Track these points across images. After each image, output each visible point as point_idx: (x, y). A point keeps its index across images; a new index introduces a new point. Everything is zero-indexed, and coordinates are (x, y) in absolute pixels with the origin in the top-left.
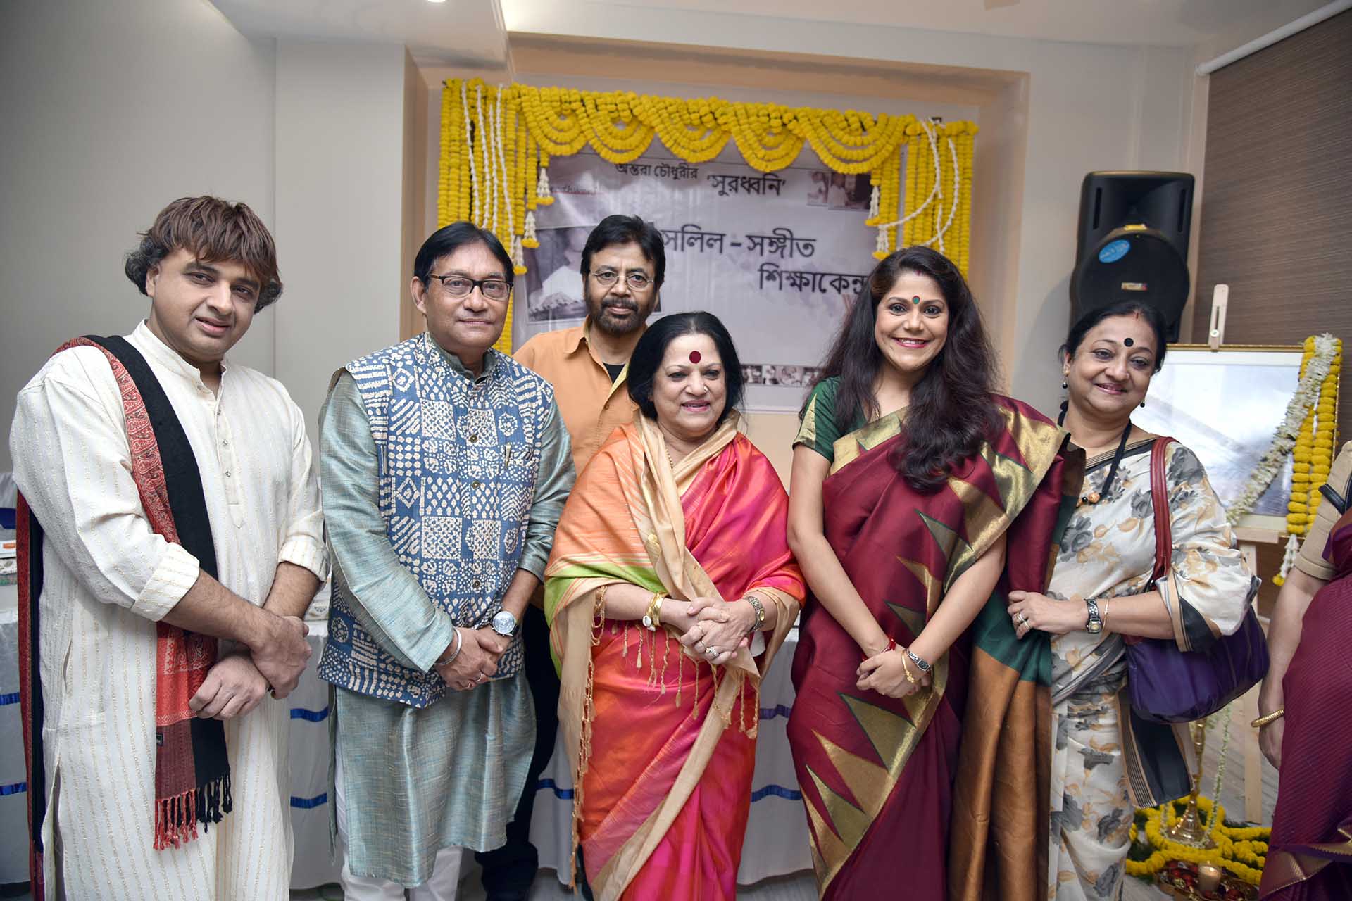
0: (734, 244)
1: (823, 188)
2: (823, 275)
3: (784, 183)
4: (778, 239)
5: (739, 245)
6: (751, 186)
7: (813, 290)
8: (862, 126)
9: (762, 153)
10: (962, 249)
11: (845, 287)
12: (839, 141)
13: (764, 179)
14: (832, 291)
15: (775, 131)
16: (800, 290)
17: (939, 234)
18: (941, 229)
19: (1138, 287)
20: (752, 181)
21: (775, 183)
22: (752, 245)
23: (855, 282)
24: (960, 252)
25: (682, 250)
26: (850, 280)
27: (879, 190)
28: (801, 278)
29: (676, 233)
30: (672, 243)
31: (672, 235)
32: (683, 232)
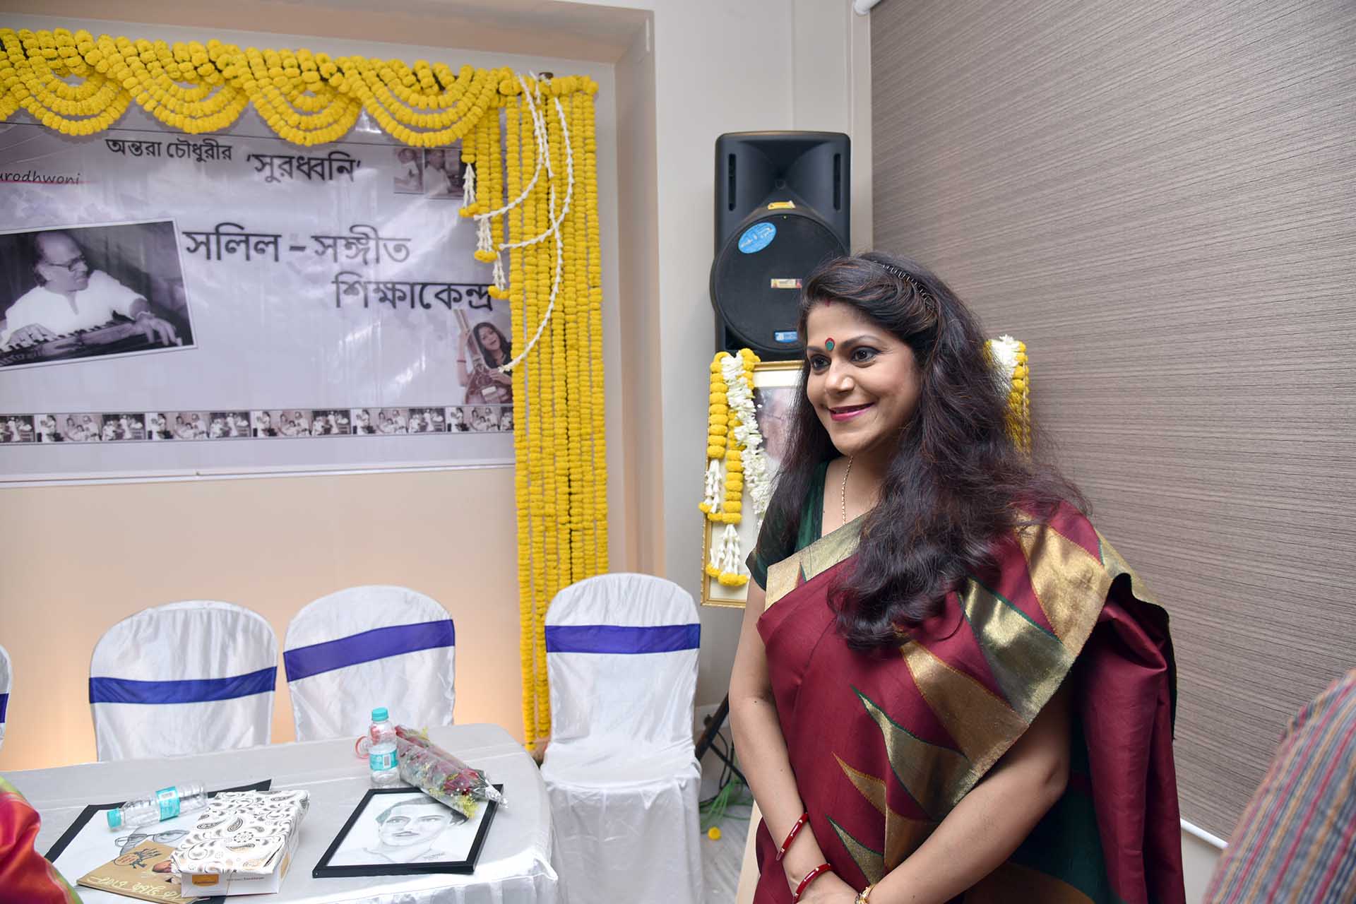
0: (293, 248)
1: (415, 171)
2: (424, 285)
3: (359, 164)
4: (358, 239)
5: (302, 249)
6: (311, 168)
7: (413, 306)
8: (438, 82)
9: (295, 118)
10: (590, 244)
11: (457, 300)
12: (405, 102)
13: (330, 160)
14: (438, 306)
15: (311, 88)
16: (394, 306)
17: (555, 225)
18: (556, 218)
19: (791, 284)
20: (313, 163)
21: (347, 165)
22: (320, 249)
23: (469, 293)
24: (588, 248)
25: (219, 258)
26: (463, 290)
27: (474, 169)
28: (394, 290)
29: (208, 235)
30: (203, 249)
31: (201, 238)
32: (217, 233)
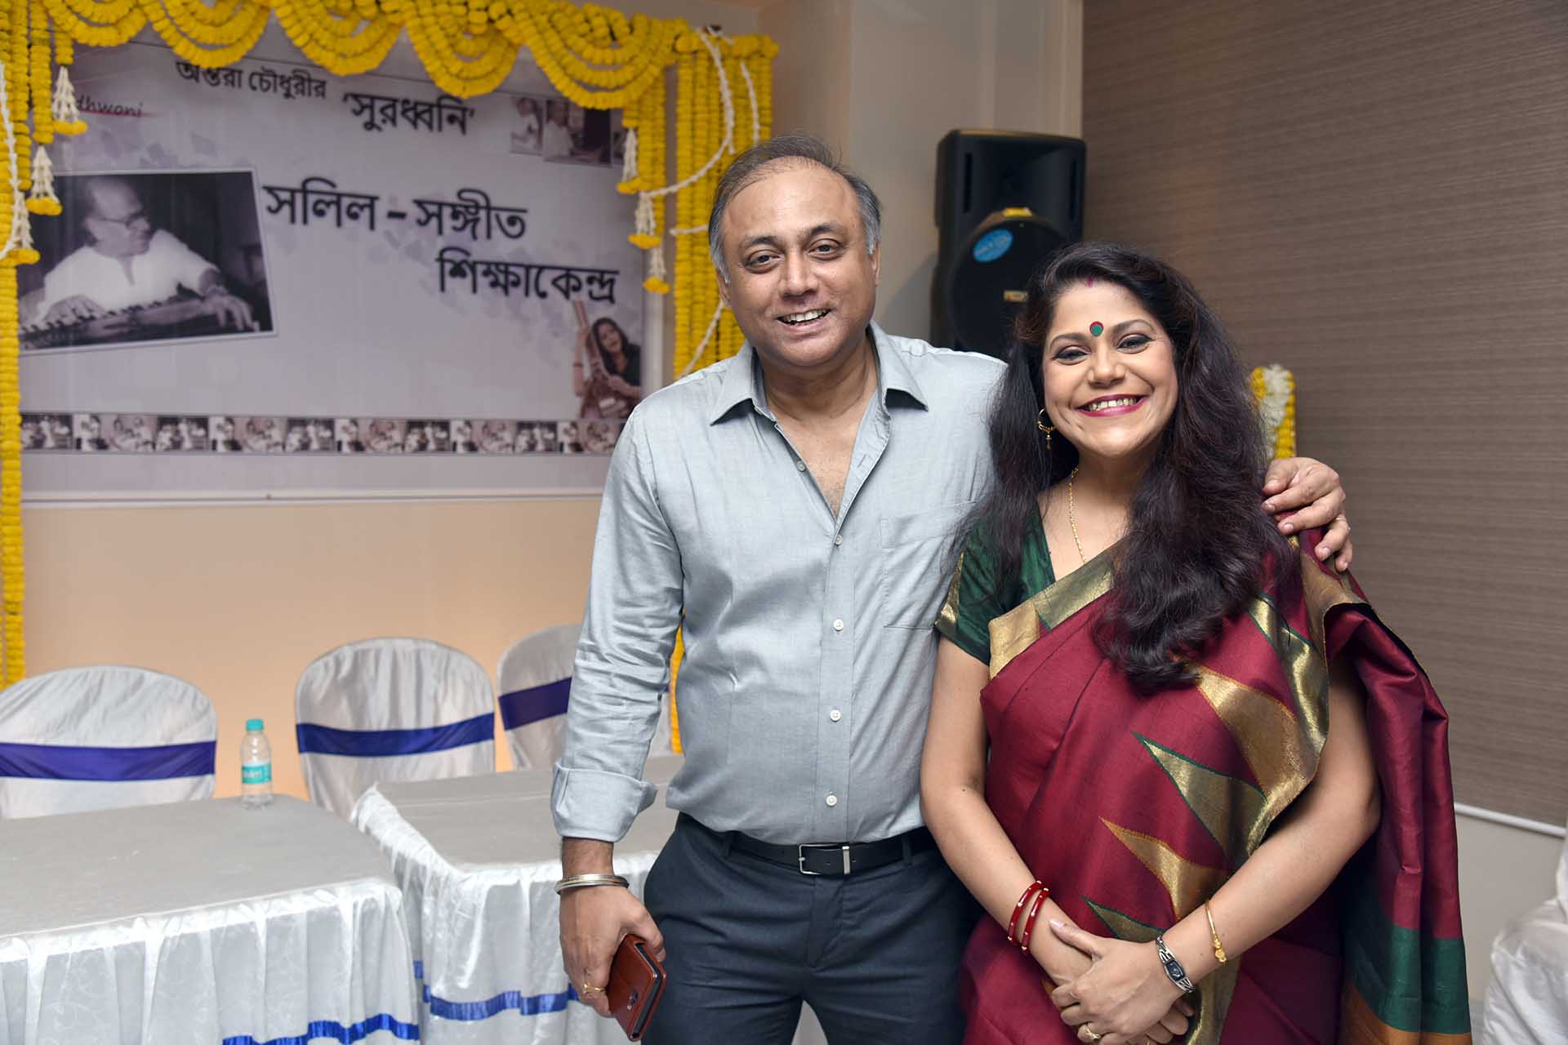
0: (392, 215)
1: (535, 126)
2: (541, 268)
3: (472, 113)
4: (467, 207)
5: (401, 216)
6: (418, 115)
7: (527, 293)
8: (612, 34)
9: (456, 66)
11: (577, 289)
12: (579, 55)
13: (440, 106)
14: (555, 295)
15: (476, 30)
16: (506, 292)
20: (420, 108)
21: (458, 113)
22: (423, 217)
23: (590, 281)
25: (305, 221)
26: (583, 276)
27: (637, 136)
28: (507, 273)
29: (293, 192)
30: (286, 209)
31: (285, 196)
32: (305, 191)
